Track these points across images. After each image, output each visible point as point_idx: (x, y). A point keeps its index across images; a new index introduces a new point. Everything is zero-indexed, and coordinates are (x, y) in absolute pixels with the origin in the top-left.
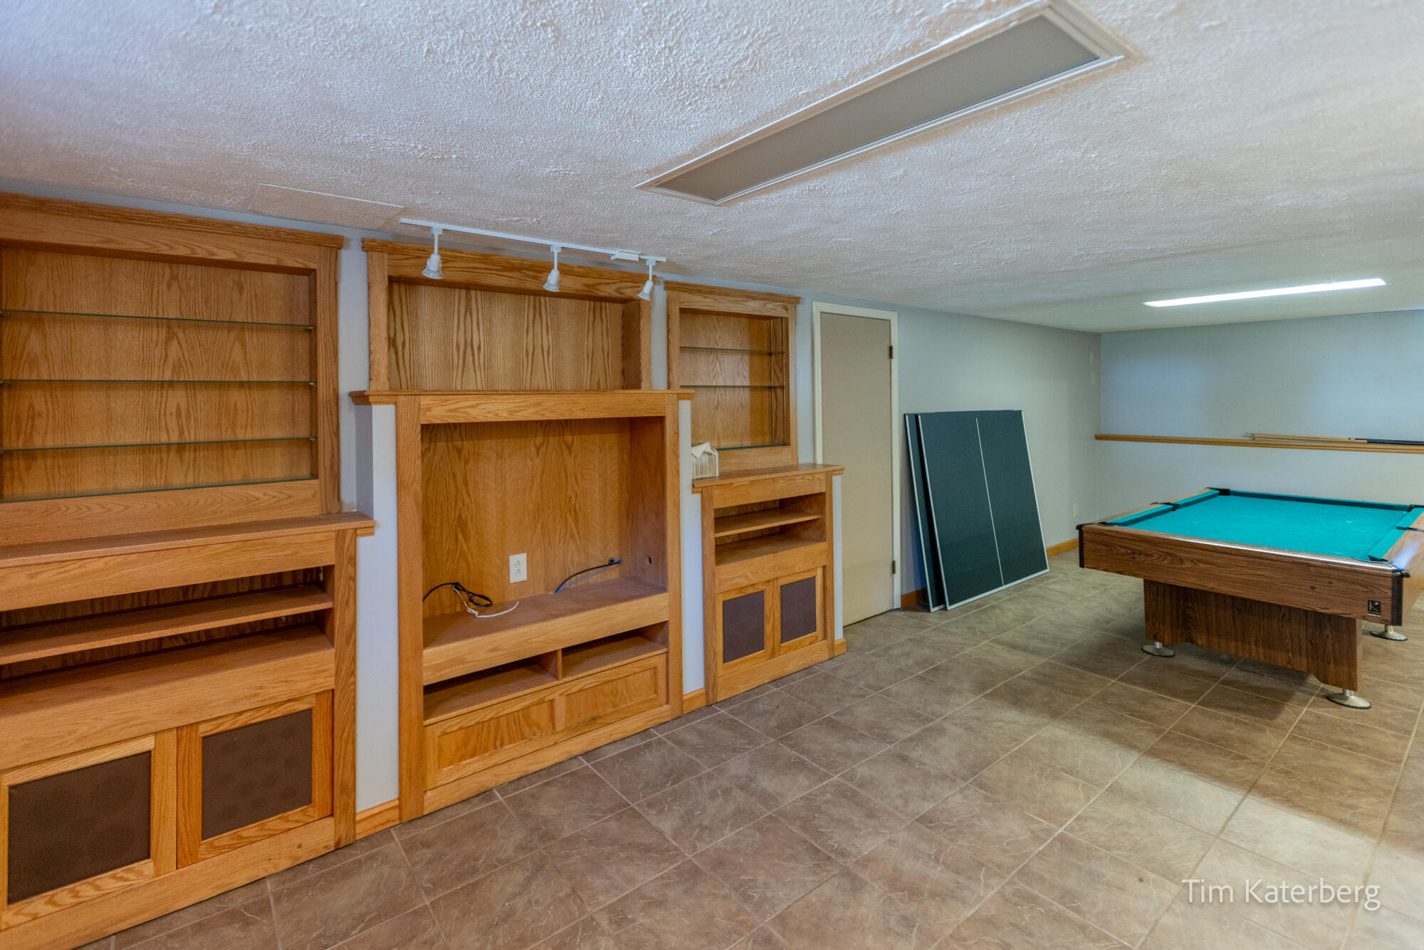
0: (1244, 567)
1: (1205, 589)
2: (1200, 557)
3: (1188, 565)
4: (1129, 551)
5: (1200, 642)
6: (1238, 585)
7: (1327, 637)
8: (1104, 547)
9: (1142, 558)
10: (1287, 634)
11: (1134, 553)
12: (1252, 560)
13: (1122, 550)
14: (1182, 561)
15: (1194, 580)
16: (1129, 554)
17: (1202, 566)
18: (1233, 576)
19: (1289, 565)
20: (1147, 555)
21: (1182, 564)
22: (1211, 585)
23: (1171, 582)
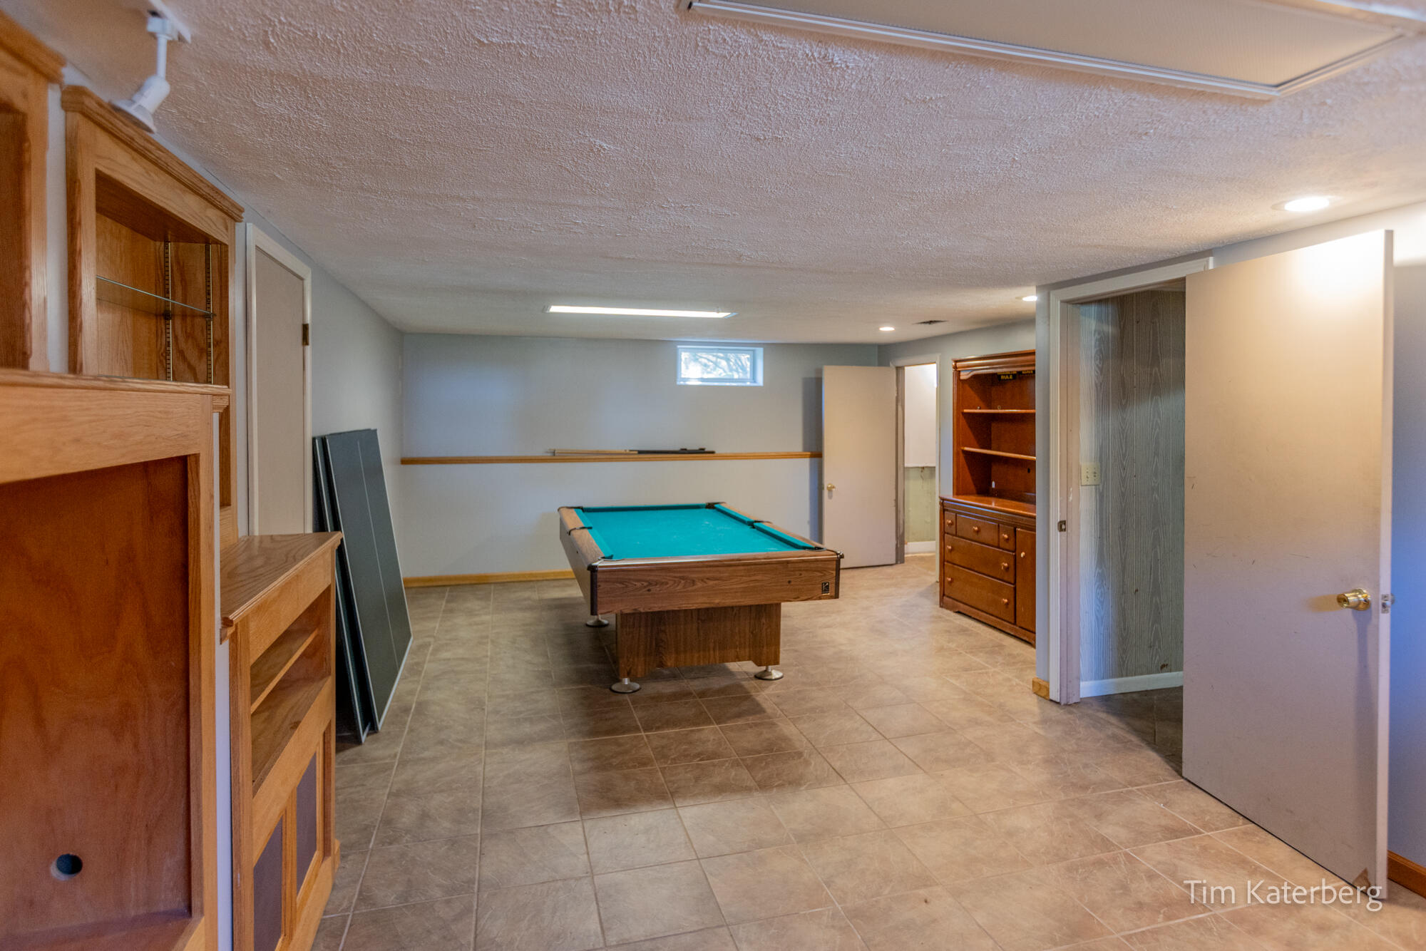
0: (742, 576)
1: (712, 606)
2: (708, 575)
3: (699, 585)
4: (645, 584)
5: (669, 664)
6: (739, 594)
7: (763, 624)
8: (620, 586)
9: (657, 588)
10: (737, 631)
11: (650, 584)
12: (749, 567)
13: (639, 584)
14: (693, 582)
15: (701, 600)
16: (645, 587)
17: (711, 583)
18: (735, 586)
19: (775, 566)
20: (662, 583)
21: (693, 586)
22: (717, 601)
23: (684, 607)
